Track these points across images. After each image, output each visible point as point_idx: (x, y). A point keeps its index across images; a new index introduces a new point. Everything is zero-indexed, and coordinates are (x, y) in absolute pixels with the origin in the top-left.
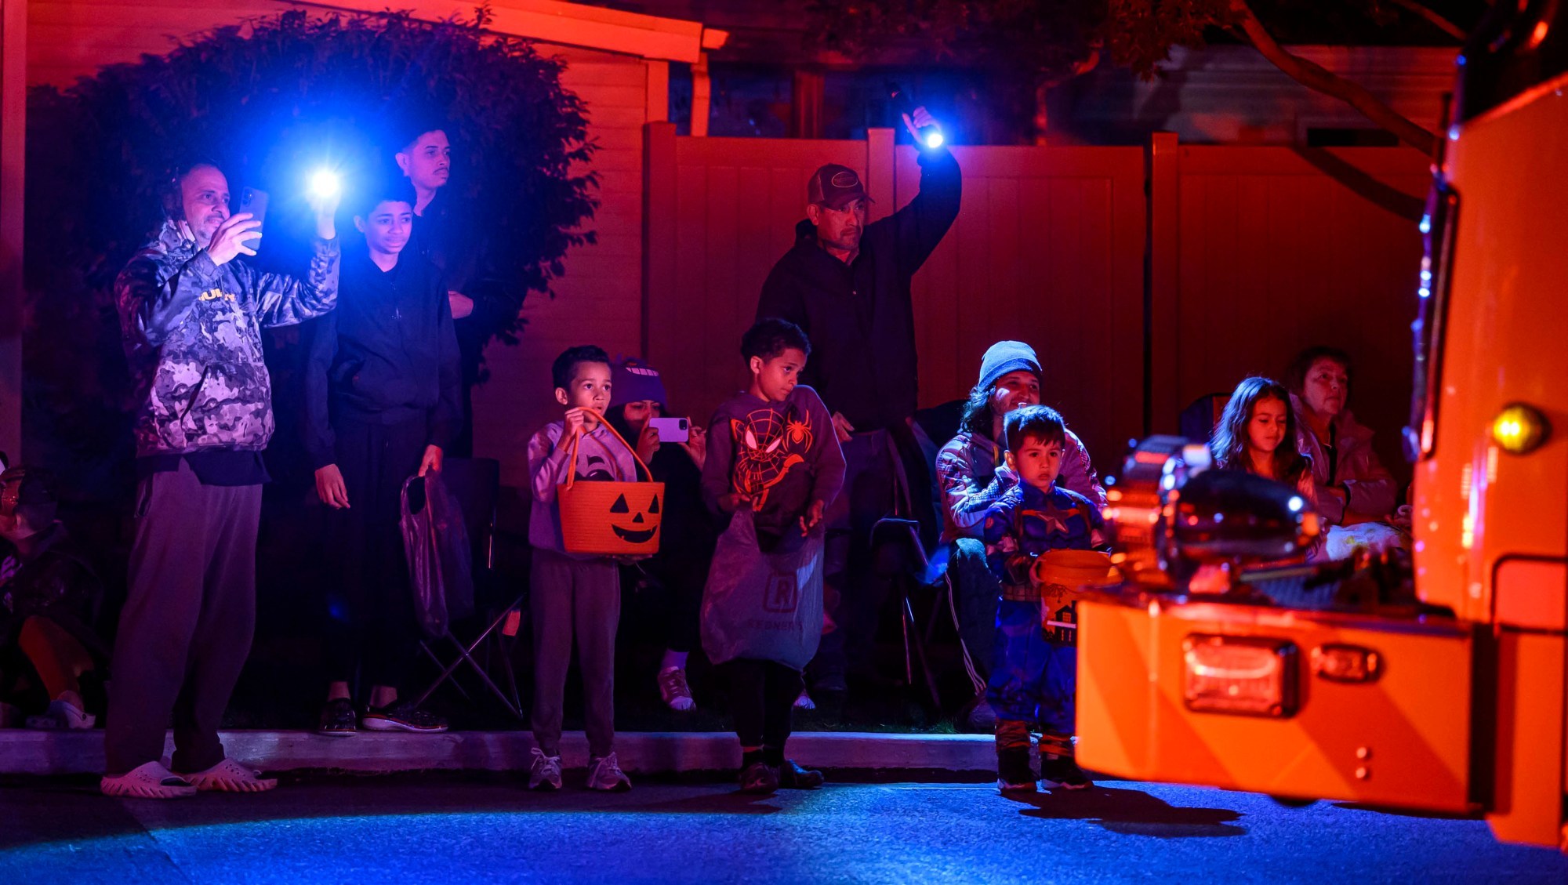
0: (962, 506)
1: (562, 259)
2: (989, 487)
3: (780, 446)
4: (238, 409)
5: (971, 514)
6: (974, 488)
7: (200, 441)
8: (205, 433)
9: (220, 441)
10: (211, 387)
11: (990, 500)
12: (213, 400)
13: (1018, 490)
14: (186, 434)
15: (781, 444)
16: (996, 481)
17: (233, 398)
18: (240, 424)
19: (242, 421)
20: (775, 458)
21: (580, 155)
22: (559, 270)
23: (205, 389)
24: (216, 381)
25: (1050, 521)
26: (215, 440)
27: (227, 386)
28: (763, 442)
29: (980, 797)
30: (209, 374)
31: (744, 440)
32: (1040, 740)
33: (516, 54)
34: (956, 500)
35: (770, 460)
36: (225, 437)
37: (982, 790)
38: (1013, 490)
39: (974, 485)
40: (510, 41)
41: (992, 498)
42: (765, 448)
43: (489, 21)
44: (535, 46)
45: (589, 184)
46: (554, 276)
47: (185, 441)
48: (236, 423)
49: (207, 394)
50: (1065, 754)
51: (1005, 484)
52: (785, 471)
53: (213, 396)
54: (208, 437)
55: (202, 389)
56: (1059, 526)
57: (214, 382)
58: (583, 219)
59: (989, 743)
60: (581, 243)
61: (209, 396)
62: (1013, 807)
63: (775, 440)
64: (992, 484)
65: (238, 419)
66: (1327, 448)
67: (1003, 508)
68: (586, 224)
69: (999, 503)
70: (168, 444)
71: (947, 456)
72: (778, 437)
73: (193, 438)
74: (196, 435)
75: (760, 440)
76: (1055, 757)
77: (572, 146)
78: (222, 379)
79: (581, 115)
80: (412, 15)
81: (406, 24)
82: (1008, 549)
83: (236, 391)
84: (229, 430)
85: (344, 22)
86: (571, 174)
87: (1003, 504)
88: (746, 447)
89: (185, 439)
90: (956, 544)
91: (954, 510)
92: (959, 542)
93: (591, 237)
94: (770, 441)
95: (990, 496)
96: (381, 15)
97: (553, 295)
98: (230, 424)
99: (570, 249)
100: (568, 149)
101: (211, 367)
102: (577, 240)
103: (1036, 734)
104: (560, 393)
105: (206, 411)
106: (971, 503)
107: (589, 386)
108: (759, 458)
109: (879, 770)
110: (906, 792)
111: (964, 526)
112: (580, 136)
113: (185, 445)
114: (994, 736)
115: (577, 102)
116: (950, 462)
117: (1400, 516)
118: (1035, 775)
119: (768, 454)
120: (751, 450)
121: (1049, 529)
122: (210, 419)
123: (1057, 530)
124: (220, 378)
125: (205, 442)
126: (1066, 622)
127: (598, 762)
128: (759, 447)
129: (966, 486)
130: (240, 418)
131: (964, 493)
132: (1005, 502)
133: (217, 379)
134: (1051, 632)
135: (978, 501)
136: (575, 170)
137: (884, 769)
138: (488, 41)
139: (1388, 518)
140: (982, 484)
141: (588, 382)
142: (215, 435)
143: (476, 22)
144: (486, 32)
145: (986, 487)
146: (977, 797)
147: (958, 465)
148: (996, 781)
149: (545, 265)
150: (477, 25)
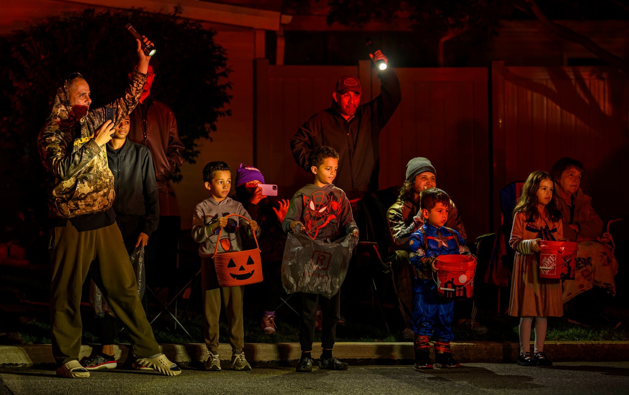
0: (398, 235)
1: (215, 123)
2: (411, 226)
3: (326, 210)
4: (95, 196)
5: (403, 239)
6: (404, 226)
7: (76, 212)
8: (79, 208)
9: (87, 212)
10: (81, 188)
11: (411, 232)
12: (83, 194)
13: (425, 227)
14: (70, 209)
15: (326, 209)
16: (413, 223)
17: (92, 191)
18: (97, 203)
19: (97, 201)
20: (324, 215)
21: (224, 74)
22: (214, 128)
23: (78, 189)
24: (83, 185)
25: (440, 241)
26: (84, 211)
27: (88, 186)
28: (318, 207)
29: (406, 371)
30: (79, 182)
31: (309, 206)
32: (435, 344)
33: (194, 28)
34: (395, 232)
35: (321, 216)
36: (89, 210)
37: (408, 368)
38: (422, 227)
39: (404, 225)
40: (191, 22)
41: (412, 230)
42: (319, 210)
43: (180, 12)
44: (202, 24)
45: (228, 88)
46: (212, 131)
47: (70, 213)
48: (94, 202)
49: (79, 192)
50: (446, 351)
51: (418, 224)
52: (327, 222)
53: (82, 192)
54: (81, 211)
55: (77, 190)
56: (444, 244)
57: (82, 185)
58: (225, 104)
59: (411, 346)
60: (224, 116)
61: (81, 192)
62: (421, 376)
63: (324, 207)
64: (412, 224)
65: (95, 200)
66: (569, 206)
67: (418, 235)
68: (226, 107)
69: (416, 233)
70: (62, 214)
71: (392, 212)
72: (325, 206)
73: (73, 211)
74: (74, 209)
75: (316, 206)
76: (442, 352)
77: (220, 70)
78: (86, 183)
79: (224, 56)
80: (145, 10)
81: (142, 14)
82: (421, 254)
83: (92, 187)
84: (91, 206)
85: (112, 13)
86: (219, 84)
87: (418, 233)
88: (310, 209)
89: (69, 211)
90: (395, 253)
91: (394, 237)
92: (397, 252)
93: (229, 113)
94: (321, 207)
95: (411, 230)
96: (130, 10)
97: (211, 140)
98: (92, 203)
99: (219, 118)
100: (218, 72)
101: (80, 178)
102: (222, 114)
103: (434, 342)
104: (207, 184)
105: (80, 199)
106: (402, 234)
107: (221, 182)
108: (316, 215)
109: (360, 360)
110: (372, 370)
111: (399, 244)
112: (224, 65)
113: (70, 215)
114: (413, 343)
115: (222, 50)
116: (393, 214)
117: (604, 238)
118: (432, 361)
119: (320, 213)
120: (312, 210)
121: (439, 246)
122: (81, 202)
123: (443, 246)
124: (85, 183)
125: (79, 213)
126: (449, 288)
127: (236, 356)
128: (316, 209)
129: (401, 225)
130: (96, 200)
131: (400, 228)
132: (419, 233)
133: (84, 183)
134: (442, 293)
135: (406, 233)
136: (222, 81)
137: (362, 359)
138: (179, 22)
139: (598, 239)
140: (407, 224)
141: (221, 180)
142: (84, 209)
143: (174, 13)
144: (179, 18)
145: (409, 226)
146: (405, 371)
147: (397, 216)
148: (414, 364)
149: (207, 126)
150: (174, 15)
